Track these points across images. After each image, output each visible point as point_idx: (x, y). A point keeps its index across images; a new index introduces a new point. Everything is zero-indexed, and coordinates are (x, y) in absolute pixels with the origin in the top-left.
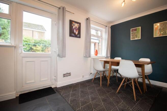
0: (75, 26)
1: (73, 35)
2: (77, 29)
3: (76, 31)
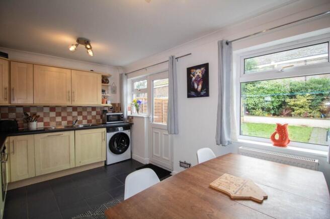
0: (196, 75)
1: (193, 93)
2: (199, 79)
3: (198, 85)
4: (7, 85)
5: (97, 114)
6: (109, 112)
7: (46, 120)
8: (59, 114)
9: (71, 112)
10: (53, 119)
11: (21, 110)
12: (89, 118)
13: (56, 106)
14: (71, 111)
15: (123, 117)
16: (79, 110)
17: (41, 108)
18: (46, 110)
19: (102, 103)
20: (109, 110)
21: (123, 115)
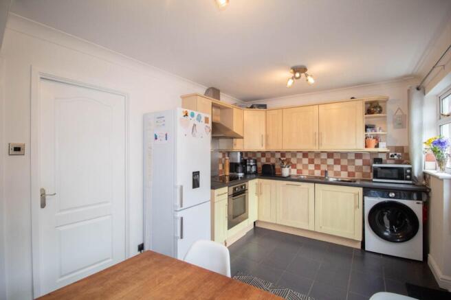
4: (264, 133)
5: (364, 165)
6: (388, 161)
7: (299, 167)
8: (311, 161)
9: (326, 159)
10: (305, 167)
11: (278, 156)
12: (351, 169)
13: (310, 152)
14: (326, 157)
15: (410, 174)
16: (336, 157)
17: (294, 154)
18: (300, 156)
19: (366, 147)
20: (388, 158)
21: (410, 169)
